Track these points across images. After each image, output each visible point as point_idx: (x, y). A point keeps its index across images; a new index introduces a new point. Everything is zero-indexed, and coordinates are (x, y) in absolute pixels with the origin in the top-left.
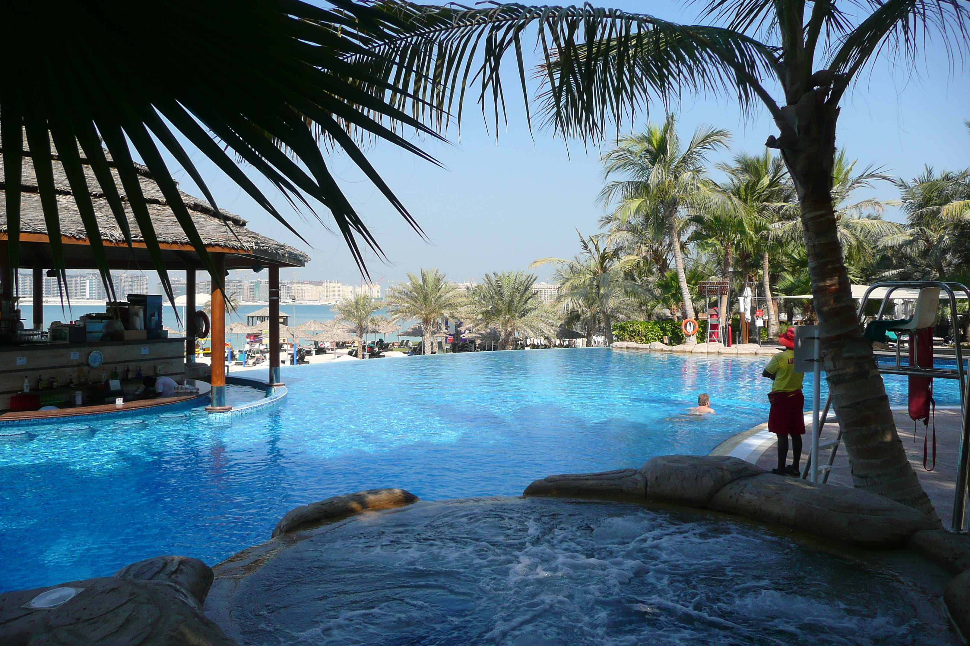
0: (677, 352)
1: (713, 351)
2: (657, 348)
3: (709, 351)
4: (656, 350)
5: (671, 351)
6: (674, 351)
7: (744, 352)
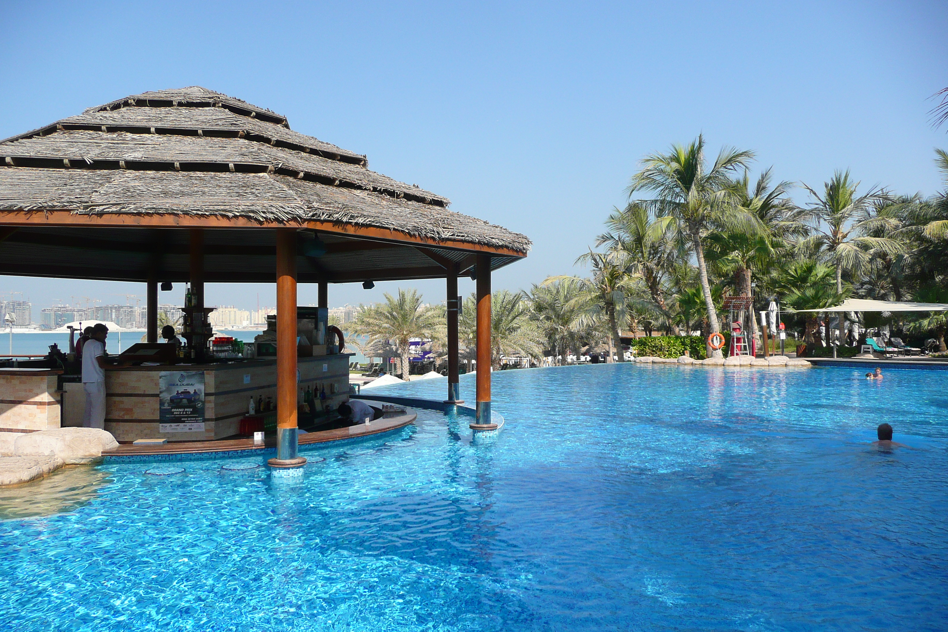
0: (709, 365)
1: (745, 363)
2: (686, 361)
3: (742, 363)
4: (685, 364)
5: (702, 364)
6: (705, 365)
7: (775, 364)
